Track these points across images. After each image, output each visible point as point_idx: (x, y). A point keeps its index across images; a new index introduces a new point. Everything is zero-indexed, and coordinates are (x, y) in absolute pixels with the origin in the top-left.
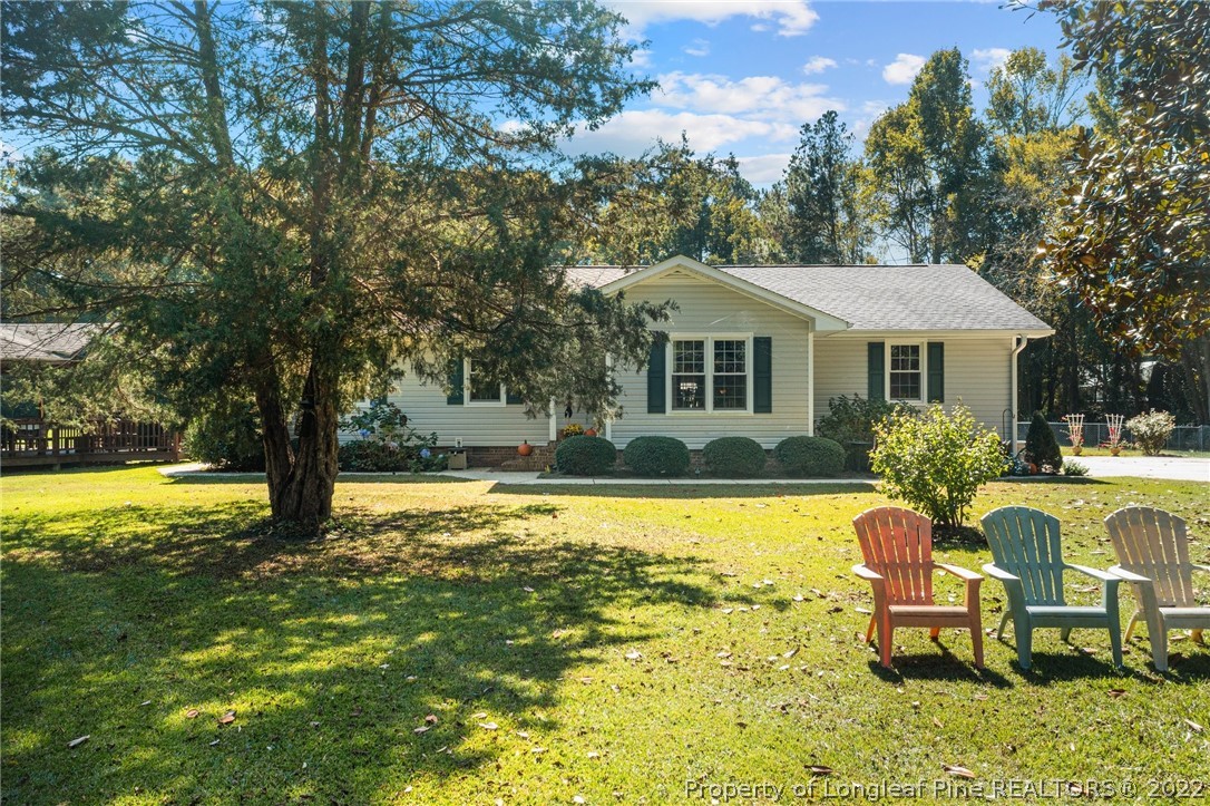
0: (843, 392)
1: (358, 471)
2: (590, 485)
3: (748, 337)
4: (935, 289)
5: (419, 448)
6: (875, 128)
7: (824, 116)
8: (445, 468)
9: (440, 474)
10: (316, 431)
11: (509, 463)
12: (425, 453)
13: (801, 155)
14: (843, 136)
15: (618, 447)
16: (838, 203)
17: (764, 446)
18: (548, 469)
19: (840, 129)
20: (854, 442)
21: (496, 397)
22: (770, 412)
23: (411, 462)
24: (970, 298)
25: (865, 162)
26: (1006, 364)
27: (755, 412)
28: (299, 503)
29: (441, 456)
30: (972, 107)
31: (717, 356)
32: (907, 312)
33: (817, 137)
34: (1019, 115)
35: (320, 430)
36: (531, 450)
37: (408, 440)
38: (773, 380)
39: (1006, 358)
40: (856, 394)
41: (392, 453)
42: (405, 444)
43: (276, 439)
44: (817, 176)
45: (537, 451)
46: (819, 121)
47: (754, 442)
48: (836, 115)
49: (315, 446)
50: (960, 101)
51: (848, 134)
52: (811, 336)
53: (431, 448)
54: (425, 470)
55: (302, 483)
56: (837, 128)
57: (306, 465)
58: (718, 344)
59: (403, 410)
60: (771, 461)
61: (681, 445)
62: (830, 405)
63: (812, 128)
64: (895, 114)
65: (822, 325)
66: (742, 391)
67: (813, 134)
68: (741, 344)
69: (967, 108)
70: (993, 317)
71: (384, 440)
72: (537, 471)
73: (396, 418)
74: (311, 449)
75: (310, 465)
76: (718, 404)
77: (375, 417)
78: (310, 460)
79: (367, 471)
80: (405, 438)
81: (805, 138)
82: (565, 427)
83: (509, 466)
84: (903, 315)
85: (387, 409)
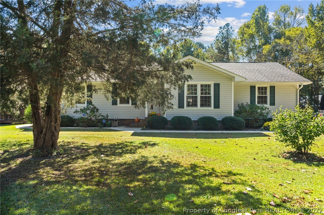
0: (243, 102)
1: (81, 127)
2: (159, 133)
3: (212, 83)
4: (270, 69)
5: (102, 119)
6: (241, 28)
7: (226, 24)
8: (111, 126)
9: (108, 128)
10: (51, 113)
11: (132, 124)
12: (104, 121)
13: (219, 35)
14: (231, 30)
15: (168, 119)
16: (230, 49)
17: (218, 120)
18: (145, 127)
19: (230, 28)
20: (247, 118)
21: (128, 103)
22: (219, 108)
23: (99, 124)
24: (282, 72)
25: (237, 38)
26: (296, 93)
27: (214, 108)
28: (44, 142)
29: (109, 122)
30: (269, 22)
31: (202, 90)
32: (262, 76)
33: (224, 31)
34: (282, 24)
35: (53, 113)
36: (139, 120)
37: (99, 117)
38: (220, 97)
39: (296, 91)
40: (247, 103)
41: (93, 121)
42: (97, 118)
43: (36, 117)
44: (224, 41)
45: (141, 121)
46: (224, 26)
47: (214, 118)
48: (229, 24)
49: (51, 119)
50: (266, 20)
51: (233, 30)
52: (233, 83)
53: (106, 119)
54: (104, 127)
55: (45, 134)
56: (229, 28)
57: (47, 127)
58: (202, 86)
59: (97, 107)
60: (220, 125)
61: (189, 119)
62: (238, 106)
63: (222, 28)
64: (247, 24)
65: (237, 79)
66: (210, 101)
67: (222, 30)
68: (209, 86)
69: (267, 22)
70: (291, 78)
71: (90, 117)
72: (141, 127)
73: (95, 110)
74: (49, 121)
75: (48, 127)
76: (202, 105)
77: (88, 109)
78: (49, 125)
79: (84, 127)
80: (98, 116)
81: (220, 31)
82: (151, 113)
83: (132, 125)
84: (261, 77)
85: (92, 107)
